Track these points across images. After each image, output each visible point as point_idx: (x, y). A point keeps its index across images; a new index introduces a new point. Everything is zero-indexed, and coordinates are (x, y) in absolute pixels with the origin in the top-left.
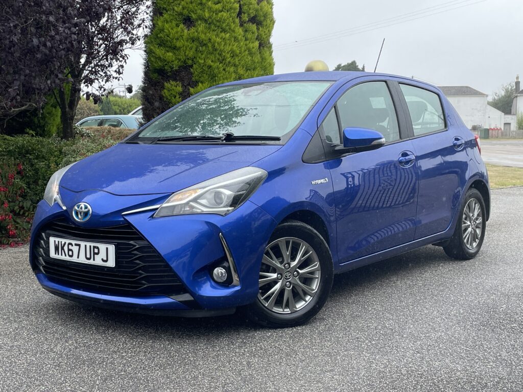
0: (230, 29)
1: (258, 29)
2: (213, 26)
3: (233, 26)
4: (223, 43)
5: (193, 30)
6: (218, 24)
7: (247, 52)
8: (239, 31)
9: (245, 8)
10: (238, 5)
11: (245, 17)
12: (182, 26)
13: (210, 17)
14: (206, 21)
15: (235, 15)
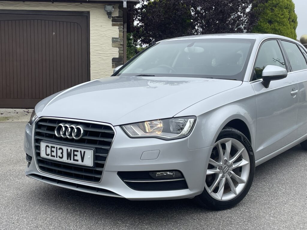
0: (286, 25)
1: (294, 24)
2: (280, 24)
3: (287, 23)
4: (284, 30)
5: (272, 25)
6: (282, 23)
7: (291, 33)
8: (289, 25)
9: (291, 16)
10: (289, 16)
11: (291, 20)
12: (267, 23)
13: (280, 21)
14: (277, 22)
15: (288, 19)
